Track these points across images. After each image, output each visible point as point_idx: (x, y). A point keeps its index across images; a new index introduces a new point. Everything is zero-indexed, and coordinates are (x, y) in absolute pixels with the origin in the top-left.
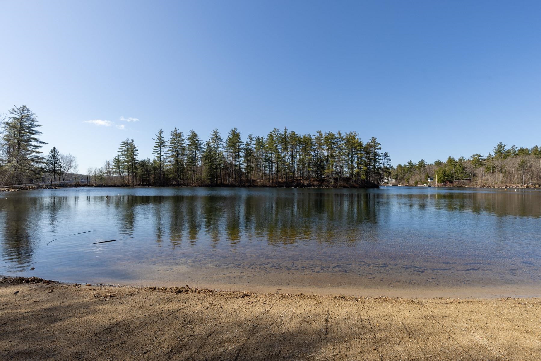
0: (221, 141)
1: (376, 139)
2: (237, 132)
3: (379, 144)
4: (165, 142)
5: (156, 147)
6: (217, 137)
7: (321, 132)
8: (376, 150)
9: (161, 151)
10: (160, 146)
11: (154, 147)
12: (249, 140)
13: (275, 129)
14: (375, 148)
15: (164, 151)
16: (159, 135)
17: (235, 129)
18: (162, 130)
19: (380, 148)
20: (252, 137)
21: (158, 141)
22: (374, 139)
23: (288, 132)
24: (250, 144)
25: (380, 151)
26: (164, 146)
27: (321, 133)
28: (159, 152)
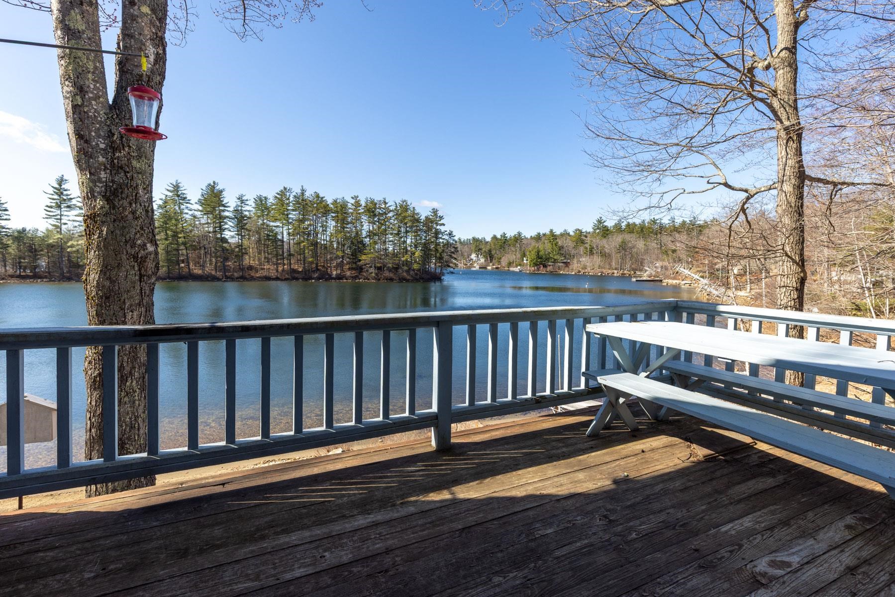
0: (187, 203)
1: (437, 211)
2: (217, 188)
3: (441, 218)
4: (71, 199)
5: (51, 207)
6: (178, 196)
7: (358, 197)
8: (438, 227)
9: (61, 215)
10: (59, 207)
11: (47, 206)
12: (239, 203)
13: (285, 189)
14: (437, 224)
15: (68, 216)
16: (57, 186)
17: (214, 183)
18: (65, 178)
19: (444, 225)
20: (244, 198)
21: (56, 197)
22: (435, 211)
23: (307, 194)
24: (241, 210)
25: (442, 229)
26: (69, 207)
27: (358, 199)
28: (59, 217)
